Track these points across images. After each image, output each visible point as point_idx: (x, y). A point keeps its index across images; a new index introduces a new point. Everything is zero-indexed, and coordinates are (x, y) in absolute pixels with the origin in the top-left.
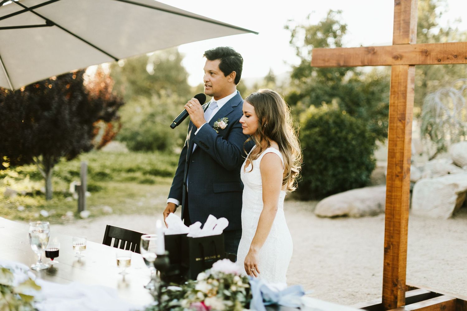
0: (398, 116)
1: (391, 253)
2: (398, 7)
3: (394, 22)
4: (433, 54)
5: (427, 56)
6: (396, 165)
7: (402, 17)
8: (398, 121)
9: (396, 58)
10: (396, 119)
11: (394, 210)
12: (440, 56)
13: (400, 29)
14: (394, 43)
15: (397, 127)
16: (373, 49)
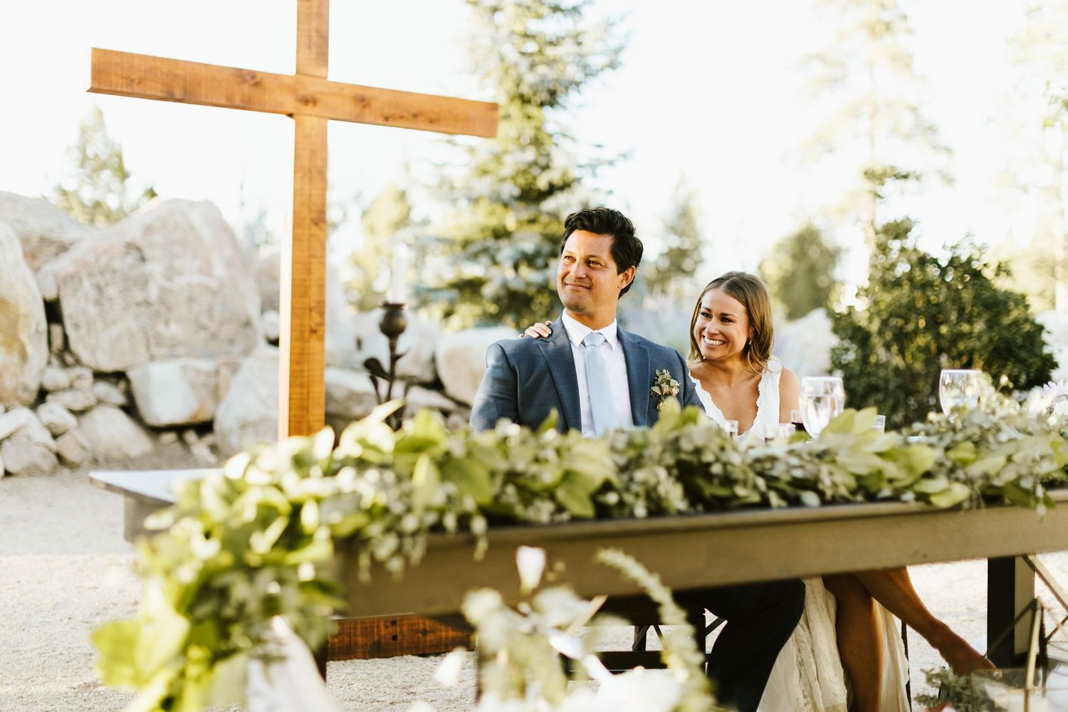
0: (313, 215)
2: (305, 3)
3: (299, 29)
4: (375, 105)
5: (364, 107)
6: (310, 310)
7: (314, 24)
8: (312, 226)
9: (305, 101)
10: (307, 221)
11: (308, 399)
12: (388, 112)
13: (310, 47)
14: (298, 72)
15: (310, 236)
16: (253, 75)
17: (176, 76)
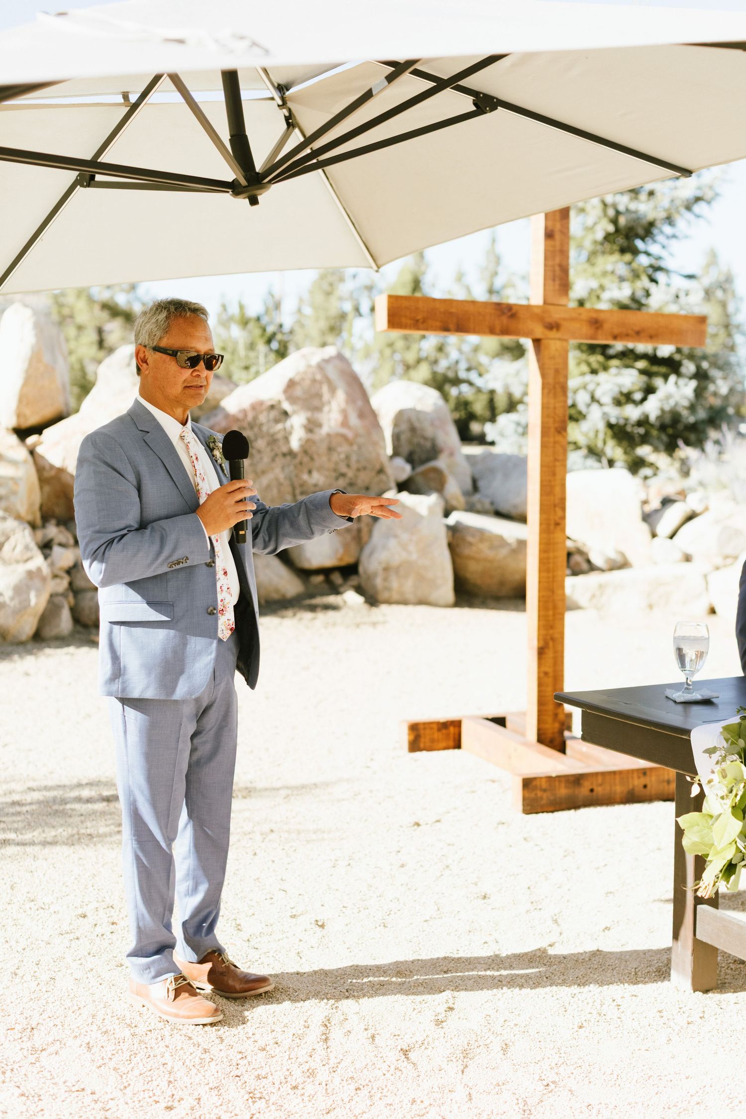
0: (557, 425)
1: (550, 654)
2: (550, 242)
3: (545, 265)
4: (606, 326)
5: (597, 328)
6: (555, 506)
7: (558, 260)
8: (556, 434)
9: (551, 327)
10: (552, 430)
11: (553, 581)
12: (616, 331)
13: (554, 280)
14: (545, 303)
15: (555, 442)
16: (510, 307)
17: (451, 313)
